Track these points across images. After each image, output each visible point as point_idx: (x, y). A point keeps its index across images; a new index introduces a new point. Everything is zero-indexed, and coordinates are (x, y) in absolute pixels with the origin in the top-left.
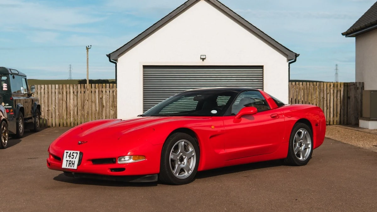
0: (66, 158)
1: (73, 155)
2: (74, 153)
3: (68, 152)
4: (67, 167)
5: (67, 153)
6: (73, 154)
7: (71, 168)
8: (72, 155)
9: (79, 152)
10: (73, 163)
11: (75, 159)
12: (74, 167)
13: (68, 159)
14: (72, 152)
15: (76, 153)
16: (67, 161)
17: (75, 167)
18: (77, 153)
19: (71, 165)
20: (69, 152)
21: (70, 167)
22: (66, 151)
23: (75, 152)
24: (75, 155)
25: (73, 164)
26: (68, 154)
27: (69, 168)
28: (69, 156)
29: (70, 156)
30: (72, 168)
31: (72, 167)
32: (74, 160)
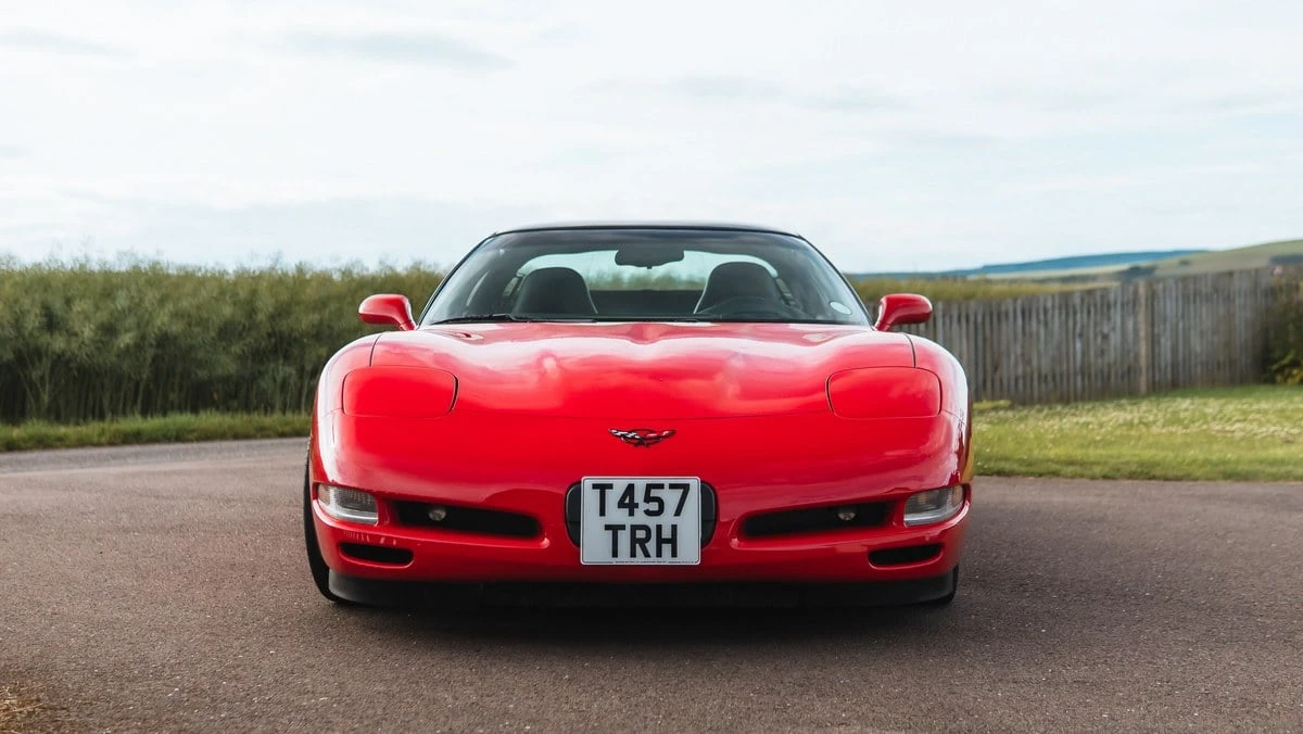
2: (661, 486)
4: (624, 558)
5: (602, 488)
6: (654, 493)
7: (653, 560)
9: (694, 483)
10: (667, 534)
12: (674, 554)
13: (617, 515)
14: (640, 483)
15: (672, 486)
16: (614, 529)
18: (686, 488)
19: (651, 546)
20: (620, 484)
21: (647, 555)
22: (587, 482)
23: (666, 481)
25: (660, 541)
27: (640, 560)
28: (621, 504)
30: (667, 559)
31: (659, 554)
32: (667, 519)
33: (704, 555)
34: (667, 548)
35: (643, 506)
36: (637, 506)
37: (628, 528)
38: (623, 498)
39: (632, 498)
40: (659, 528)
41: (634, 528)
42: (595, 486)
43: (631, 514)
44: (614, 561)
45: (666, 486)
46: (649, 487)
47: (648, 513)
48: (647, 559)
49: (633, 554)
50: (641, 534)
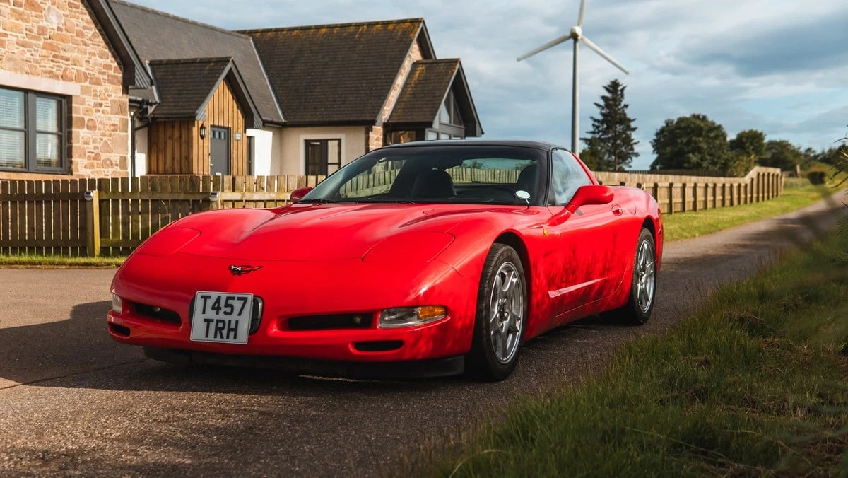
0: (204, 312)
1: (232, 306)
2: (233, 298)
3: (209, 297)
4: (211, 338)
5: (206, 298)
6: (230, 302)
7: (225, 340)
8: (227, 305)
9: (250, 297)
10: (233, 326)
11: (240, 314)
12: (235, 338)
14: (224, 296)
15: (239, 299)
16: (208, 321)
17: (243, 338)
18: (245, 299)
19: (225, 332)
21: (222, 337)
22: (199, 294)
23: (236, 295)
24: (237, 304)
25: (230, 329)
26: (210, 303)
27: (218, 340)
28: (213, 308)
29: (216, 307)
30: (231, 340)
31: (228, 337)
32: (234, 317)
33: (249, 340)
34: (232, 334)
35: (224, 309)
36: (220, 309)
37: (215, 321)
38: (215, 304)
39: (219, 305)
40: (230, 321)
41: (218, 321)
42: (202, 297)
43: (217, 313)
44: (206, 340)
45: (236, 298)
46: (228, 298)
47: (226, 313)
48: (222, 340)
49: (215, 337)
50: (220, 325)
